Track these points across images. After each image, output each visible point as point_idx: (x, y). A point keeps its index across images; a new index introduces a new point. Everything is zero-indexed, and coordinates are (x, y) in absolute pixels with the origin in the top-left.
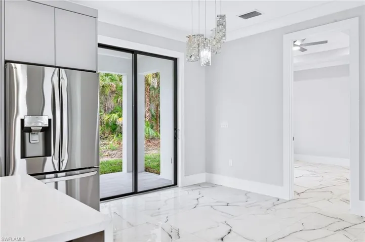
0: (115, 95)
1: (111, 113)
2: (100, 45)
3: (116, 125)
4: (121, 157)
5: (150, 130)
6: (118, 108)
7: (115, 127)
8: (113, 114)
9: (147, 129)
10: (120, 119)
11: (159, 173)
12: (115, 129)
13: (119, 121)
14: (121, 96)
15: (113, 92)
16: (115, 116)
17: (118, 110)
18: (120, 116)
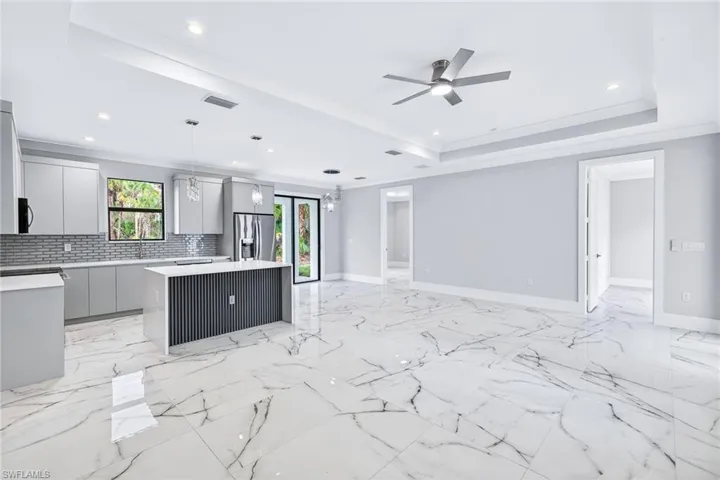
11: (309, 275)
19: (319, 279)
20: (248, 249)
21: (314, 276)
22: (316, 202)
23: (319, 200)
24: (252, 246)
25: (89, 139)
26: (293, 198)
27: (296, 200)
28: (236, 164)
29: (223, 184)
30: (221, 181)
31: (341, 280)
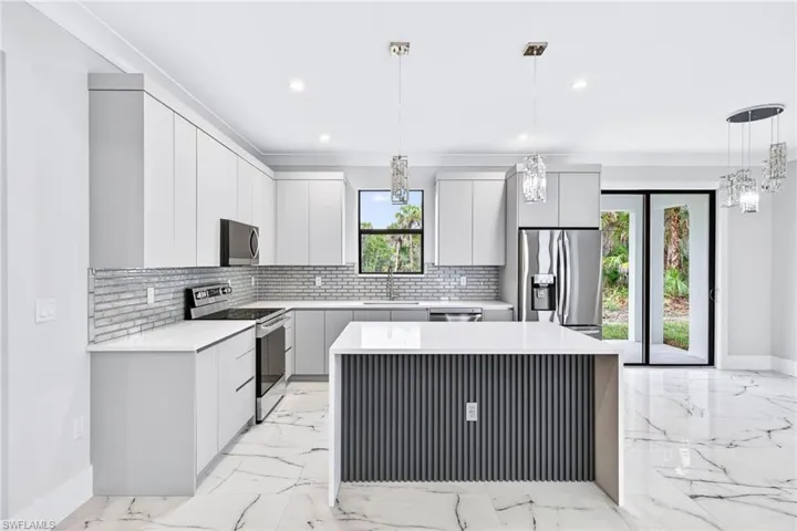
0: (616, 229)
1: (610, 255)
2: (604, 192)
3: (616, 273)
4: (627, 321)
5: (679, 282)
6: (621, 248)
7: (614, 276)
8: (613, 258)
9: (674, 282)
10: (625, 265)
11: (686, 348)
12: (615, 280)
13: (623, 268)
14: (627, 229)
15: (612, 224)
16: (617, 260)
17: (621, 250)
18: (624, 260)
19: (711, 362)
20: (543, 294)
21: (698, 351)
22: (707, 196)
23: (712, 194)
24: (552, 288)
25: (325, 138)
26: (647, 193)
27: (652, 196)
28: (524, 141)
29: (506, 181)
30: (502, 175)
31: (775, 373)
